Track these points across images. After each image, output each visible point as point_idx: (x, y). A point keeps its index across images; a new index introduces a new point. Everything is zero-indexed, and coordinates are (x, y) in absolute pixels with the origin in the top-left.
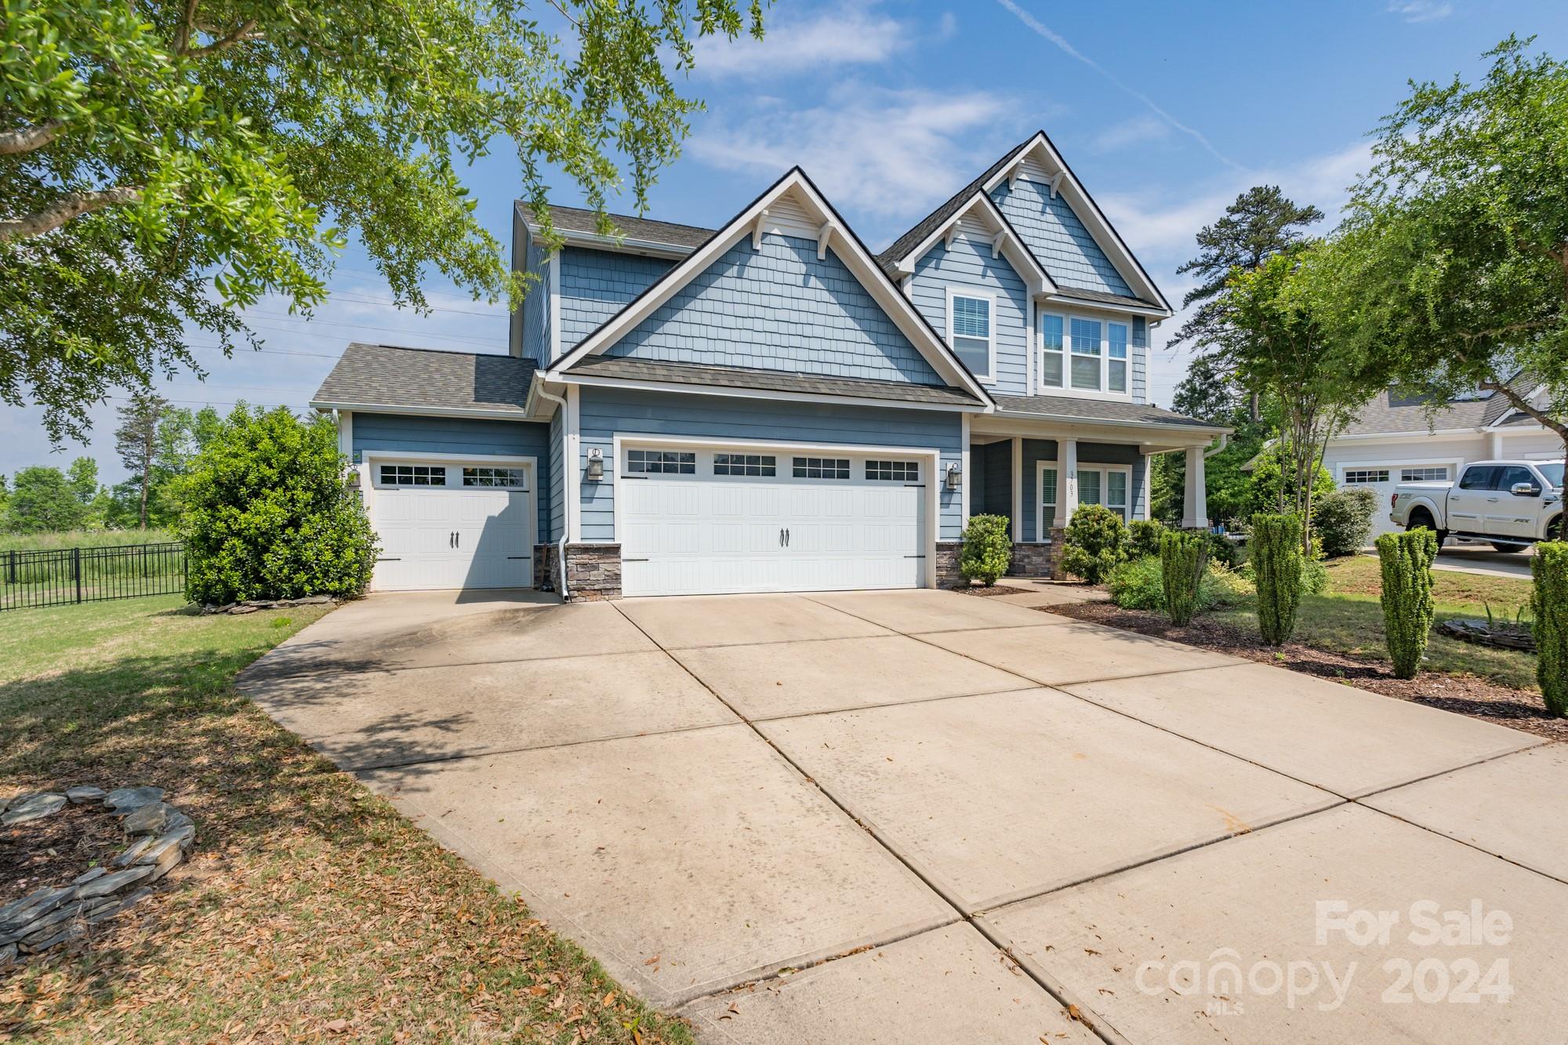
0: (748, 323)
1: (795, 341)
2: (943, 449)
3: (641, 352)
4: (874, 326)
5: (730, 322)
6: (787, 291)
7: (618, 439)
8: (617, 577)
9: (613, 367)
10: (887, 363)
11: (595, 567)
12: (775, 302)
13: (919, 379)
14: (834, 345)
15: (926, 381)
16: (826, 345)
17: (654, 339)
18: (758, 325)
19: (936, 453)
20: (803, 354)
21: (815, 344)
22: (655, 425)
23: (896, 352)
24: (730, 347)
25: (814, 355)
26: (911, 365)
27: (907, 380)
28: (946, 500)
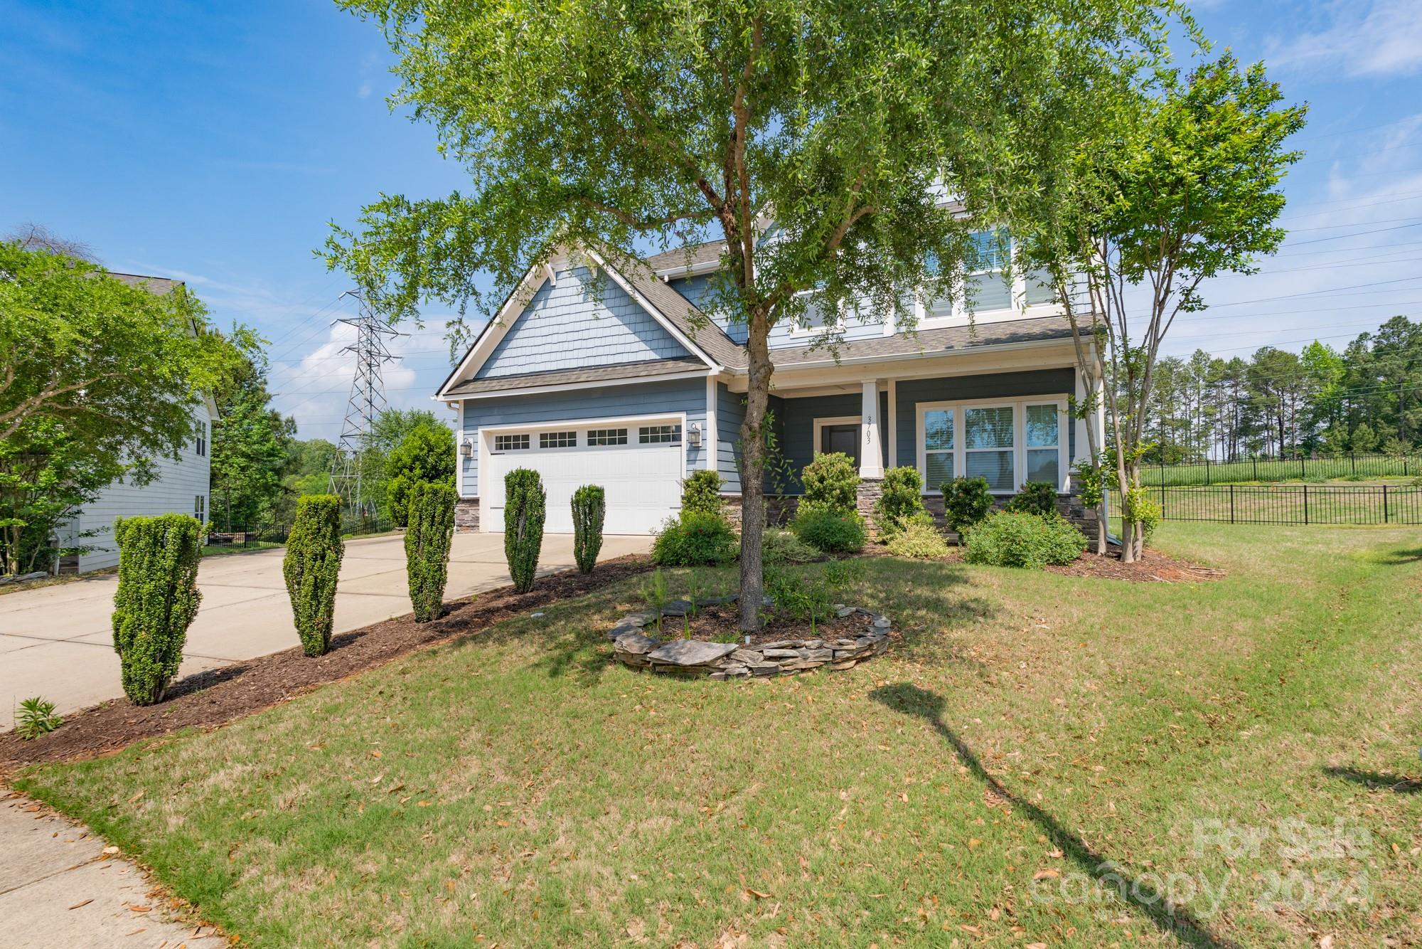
0: (549, 339)
1: (577, 344)
2: (688, 411)
3: (491, 373)
4: (633, 318)
5: (538, 341)
6: (573, 309)
7: (480, 430)
8: (477, 519)
9: (479, 385)
10: (643, 346)
11: (468, 512)
12: (565, 319)
13: (668, 354)
14: (603, 341)
15: (674, 355)
16: (598, 342)
17: (498, 363)
18: (555, 338)
19: (683, 416)
20: (582, 353)
21: (590, 343)
22: (498, 418)
23: (649, 336)
24: (538, 359)
25: (589, 352)
26: (661, 344)
27: (658, 357)
28: (692, 457)
